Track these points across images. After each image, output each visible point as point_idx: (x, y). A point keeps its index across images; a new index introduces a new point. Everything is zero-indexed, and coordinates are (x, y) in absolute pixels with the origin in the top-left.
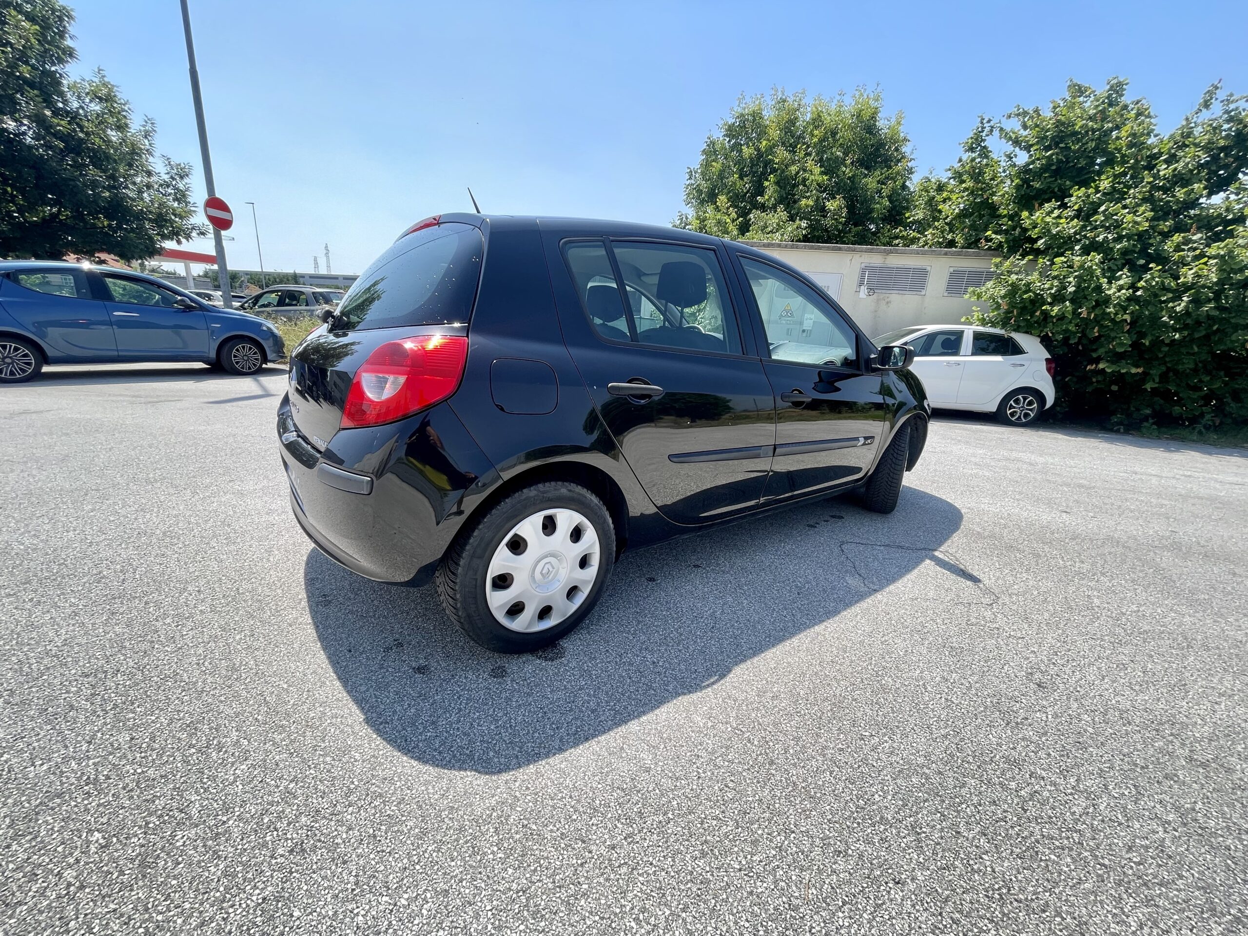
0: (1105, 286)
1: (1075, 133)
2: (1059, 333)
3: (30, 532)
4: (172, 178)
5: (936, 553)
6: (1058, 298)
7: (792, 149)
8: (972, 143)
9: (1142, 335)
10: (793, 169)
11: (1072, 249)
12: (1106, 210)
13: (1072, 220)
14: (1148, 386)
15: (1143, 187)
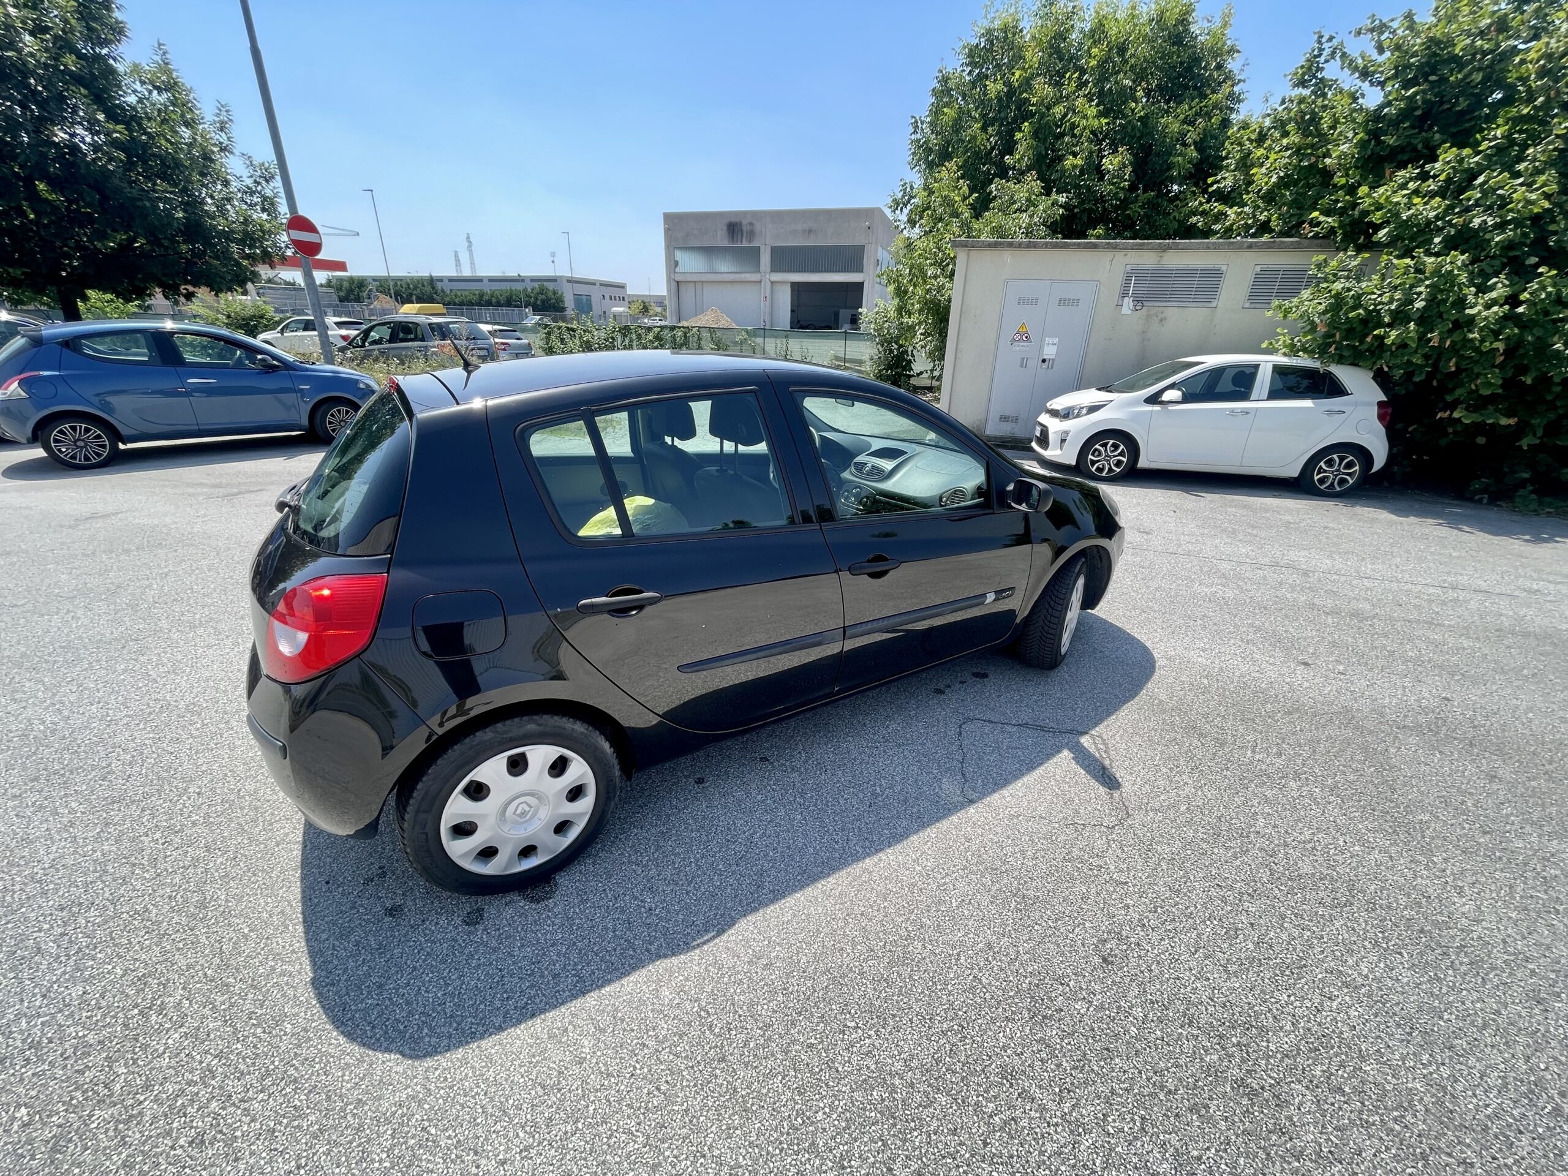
0: (1471, 299)
1: (1454, 59)
2: (1399, 367)
3: (54, 705)
4: (255, 182)
5: (1085, 741)
6: (1400, 317)
7: (1056, 79)
8: (1303, 74)
9: (1524, 370)
10: (1058, 110)
11: (1430, 241)
12: (1485, 182)
13: (1432, 197)
14: (1524, 443)
15: (1549, 143)
